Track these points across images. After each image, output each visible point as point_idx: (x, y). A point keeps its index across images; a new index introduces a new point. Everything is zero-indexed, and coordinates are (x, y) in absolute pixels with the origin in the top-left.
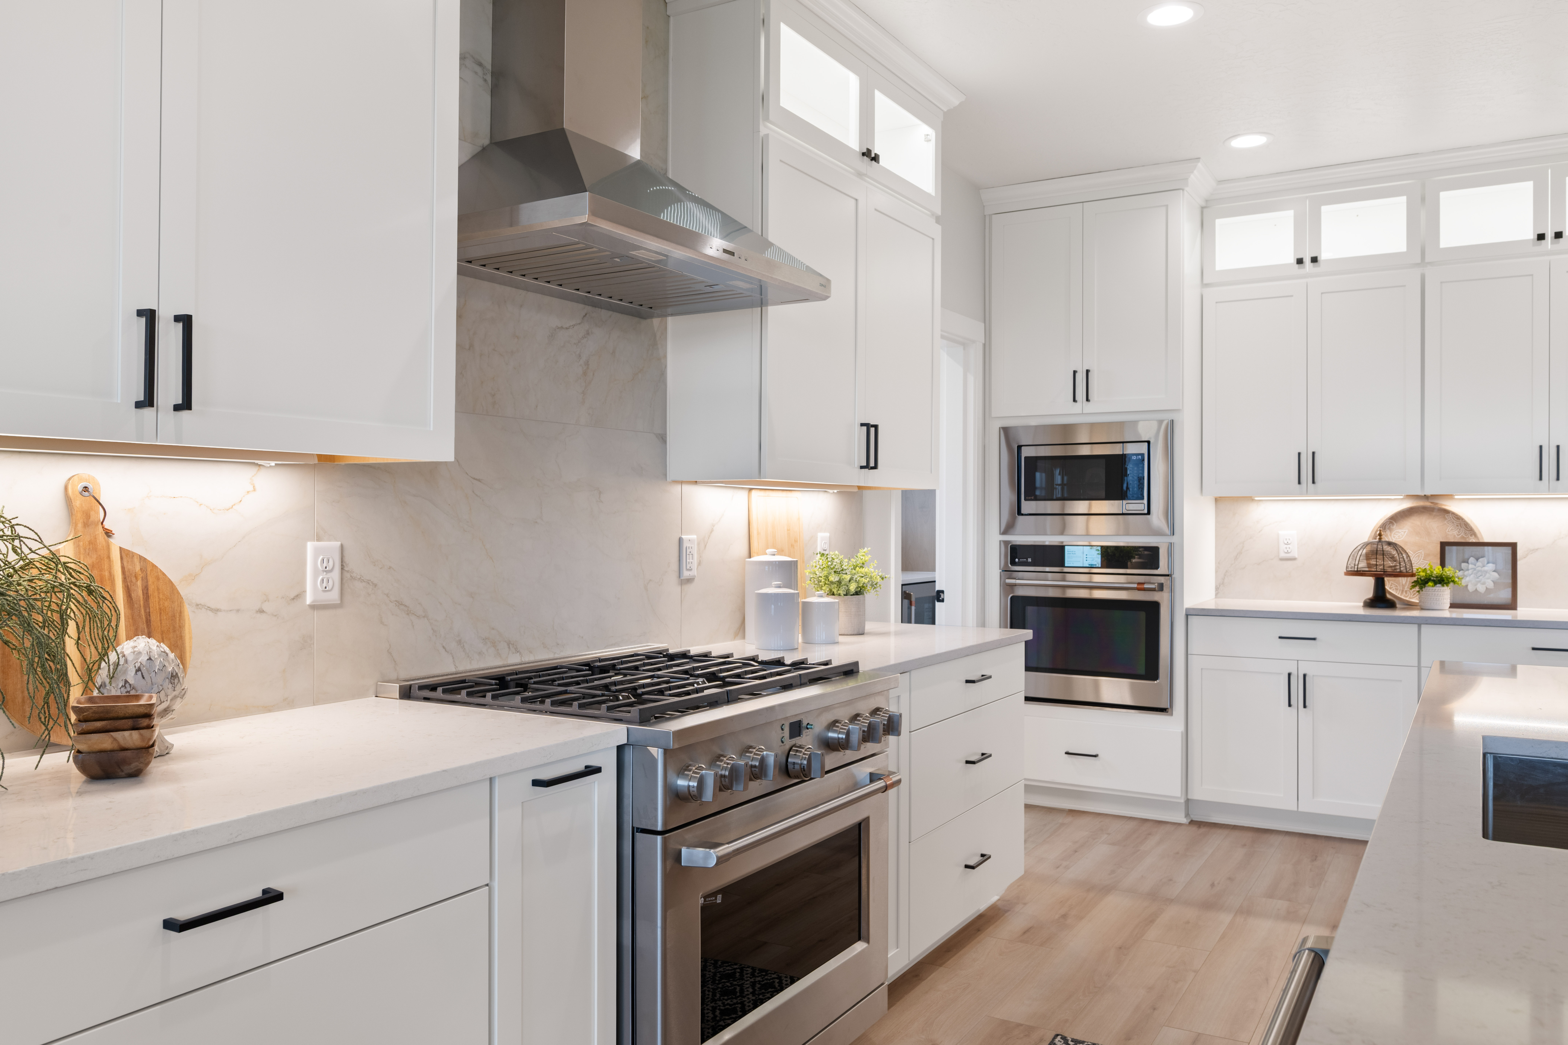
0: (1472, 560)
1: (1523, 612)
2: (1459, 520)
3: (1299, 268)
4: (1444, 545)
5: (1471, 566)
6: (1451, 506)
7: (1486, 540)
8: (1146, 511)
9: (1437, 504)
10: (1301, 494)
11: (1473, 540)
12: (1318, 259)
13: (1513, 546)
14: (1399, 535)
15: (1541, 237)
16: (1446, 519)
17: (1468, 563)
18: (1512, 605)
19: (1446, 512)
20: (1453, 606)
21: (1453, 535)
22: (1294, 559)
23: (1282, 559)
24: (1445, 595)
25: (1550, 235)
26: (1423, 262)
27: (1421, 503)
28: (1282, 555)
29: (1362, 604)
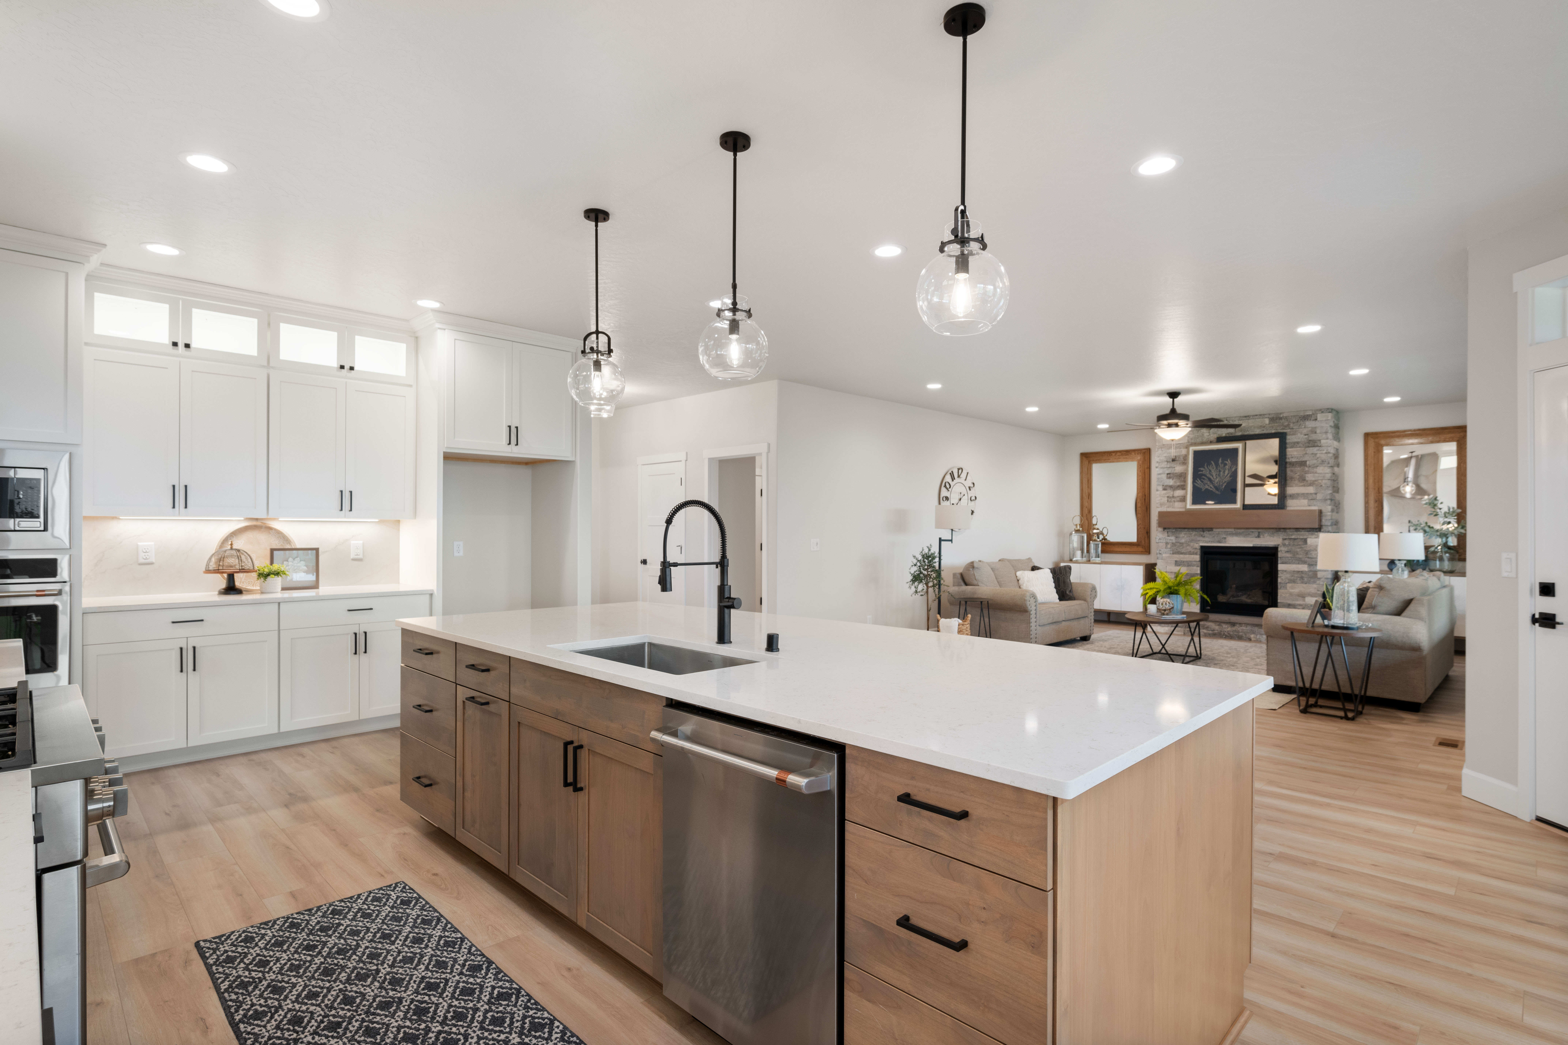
0: (290, 559)
1: (324, 590)
2: (279, 534)
3: (173, 349)
4: (272, 551)
5: (290, 563)
6: (275, 525)
7: (298, 546)
8: (42, 528)
9: (265, 523)
10: (174, 515)
11: (288, 547)
12: (191, 346)
13: (317, 550)
14: (240, 543)
15: (342, 367)
16: (270, 533)
17: (287, 561)
18: (315, 586)
19: (270, 529)
20: (283, 589)
21: (276, 544)
22: (152, 563)
23: (140, 564)
24: (276, 583)
25: (347, 367)
26: (268, 365)
27: (254, 523)
28: (141, 561)
29: (217, 593)
